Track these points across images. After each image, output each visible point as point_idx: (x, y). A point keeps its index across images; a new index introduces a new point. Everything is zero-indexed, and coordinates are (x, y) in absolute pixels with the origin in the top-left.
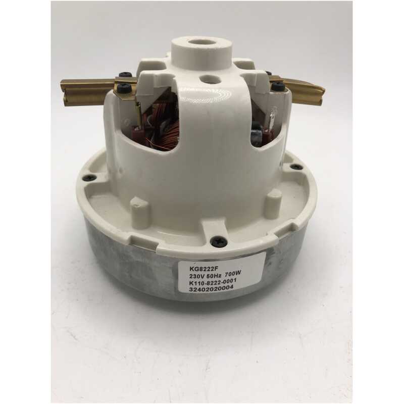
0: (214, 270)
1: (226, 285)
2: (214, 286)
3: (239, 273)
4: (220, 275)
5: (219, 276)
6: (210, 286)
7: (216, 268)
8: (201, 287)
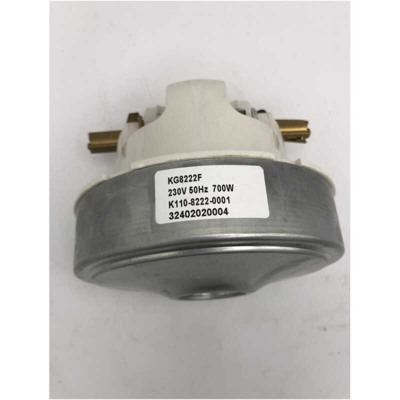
0: (197, 179)
1: (217, 206)
2: (201, 207)
3: (230, 188)
4: (206, 188)
5: (204, 190)
6: (195, 208)
7: (199, 176)
8: (184, 209)
